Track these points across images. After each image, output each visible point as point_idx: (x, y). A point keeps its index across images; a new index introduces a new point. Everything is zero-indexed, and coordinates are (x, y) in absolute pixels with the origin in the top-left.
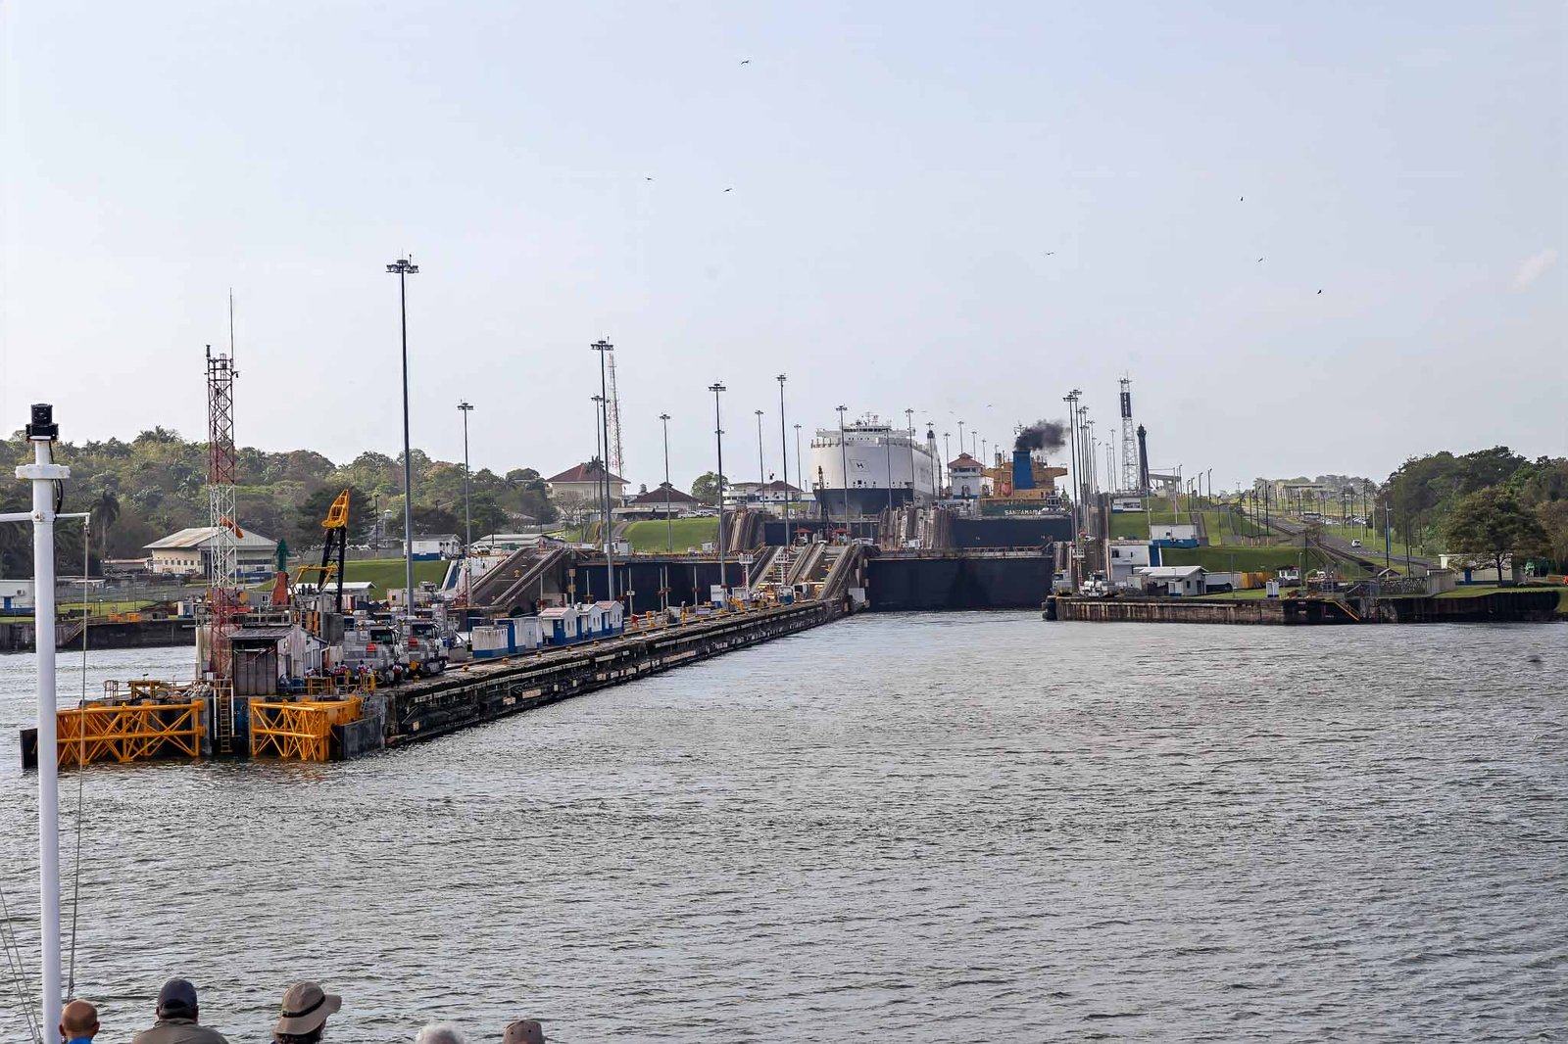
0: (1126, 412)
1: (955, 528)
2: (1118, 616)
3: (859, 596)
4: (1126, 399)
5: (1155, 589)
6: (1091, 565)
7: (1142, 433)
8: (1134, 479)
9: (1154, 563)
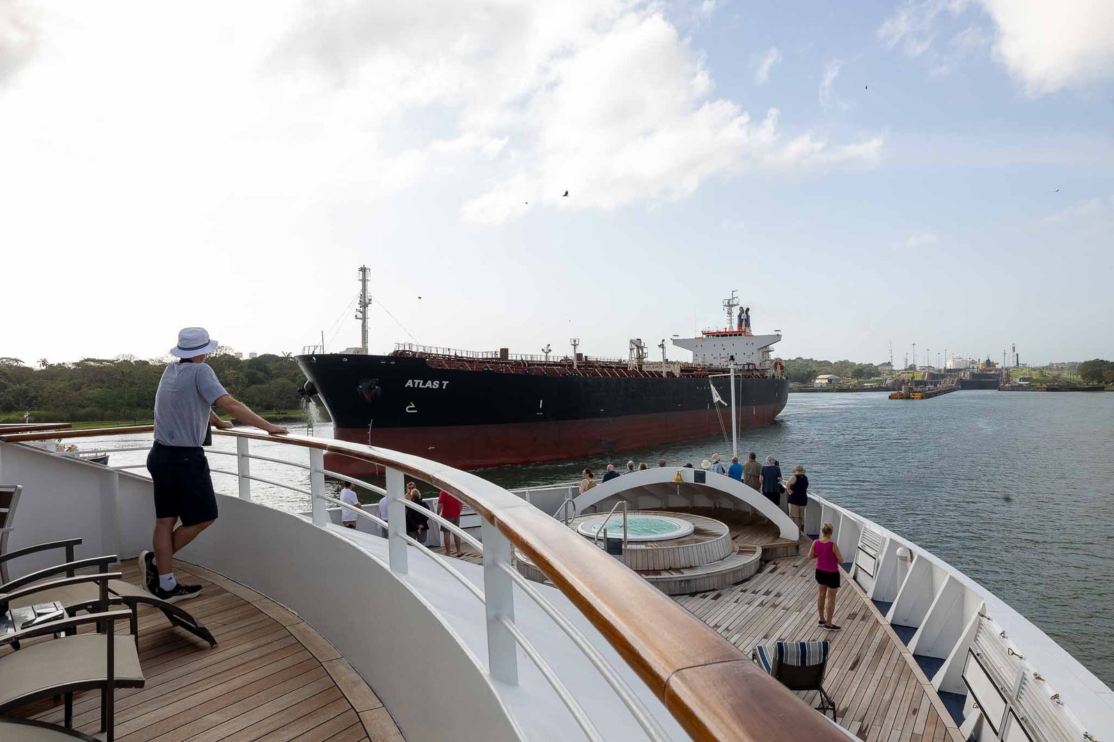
0: (1014, 351)
1: (973, 375)
2: (1013, 390)
3: (960, 387)
4: (1014, 348)
5: (1020, 385)
6: (1008, 381)
7: (1017, 355)
8: (1015, 364)
9: (1020, 381)
